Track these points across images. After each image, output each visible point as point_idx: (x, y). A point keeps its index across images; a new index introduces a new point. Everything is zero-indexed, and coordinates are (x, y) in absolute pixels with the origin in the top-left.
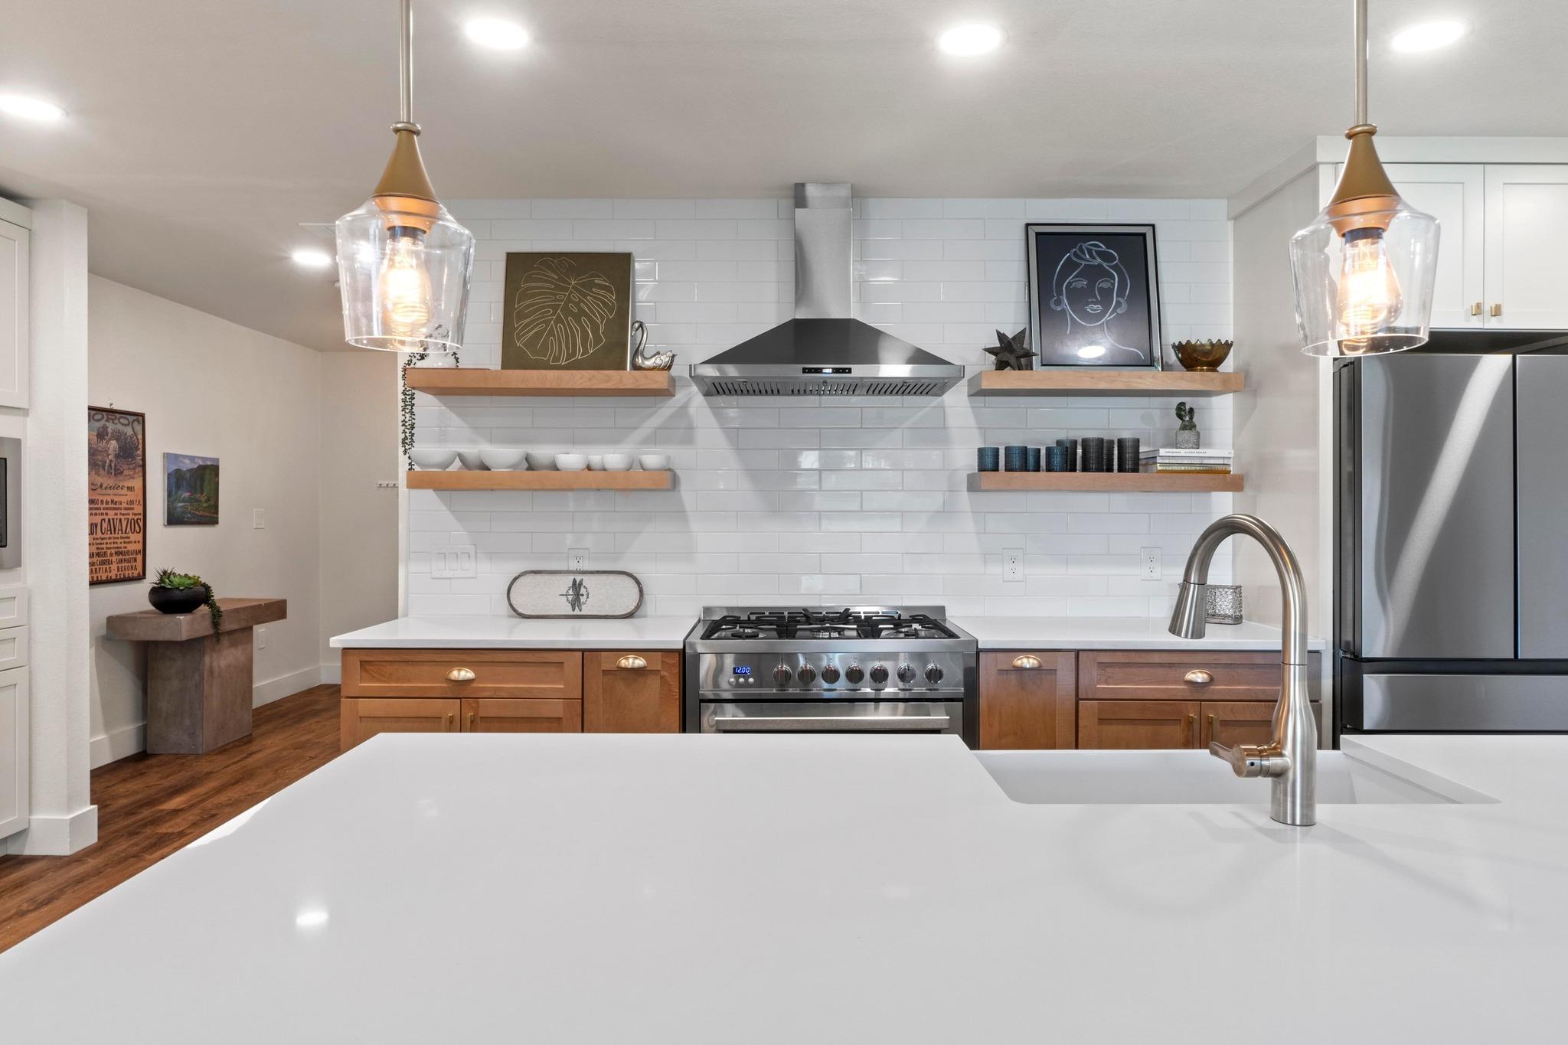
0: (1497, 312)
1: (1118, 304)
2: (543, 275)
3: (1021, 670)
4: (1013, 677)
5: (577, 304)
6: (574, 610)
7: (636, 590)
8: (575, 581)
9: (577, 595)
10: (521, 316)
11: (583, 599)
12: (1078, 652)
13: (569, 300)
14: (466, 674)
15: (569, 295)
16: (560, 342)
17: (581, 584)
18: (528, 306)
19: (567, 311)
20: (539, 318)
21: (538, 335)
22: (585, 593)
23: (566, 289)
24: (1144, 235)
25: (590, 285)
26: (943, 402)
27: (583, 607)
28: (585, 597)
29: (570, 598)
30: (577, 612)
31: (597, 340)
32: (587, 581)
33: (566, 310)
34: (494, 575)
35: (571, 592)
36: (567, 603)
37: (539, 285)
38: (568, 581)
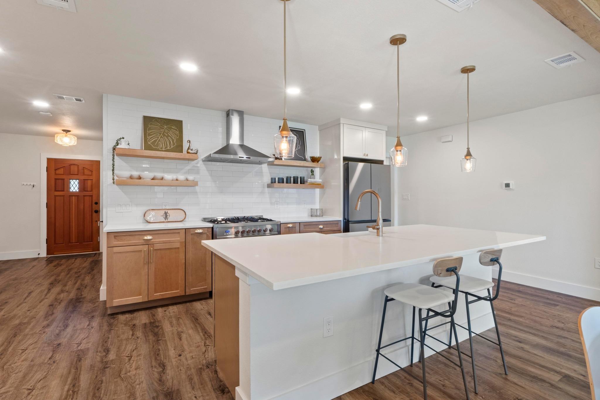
0: (367, 155)
1: (299, 147)
2: (157, 124)
3: (289, 227)
4: (287, 229)
5: (167, 133)
6: (165, 220)
7: (184, 213)
8: (165, 212)
9: (166, 216)
10: (149, 135)
11: (168, 217)
12: (300, 223)
13: (164, 132)
14: (149, 237)
15: (164, 130)
16: (162, 144)
17: (167, 212)
18: (151, 132)
20: (155, 136)
21: (156, 141)
22: (169, 215)
23: (163, 129)
24: (303, 132)
25: (171, 128)
26: (262, 166)
27: (168, 219)
28: (169, 216)
29: (164, 217)
30: (167, 221)
31: (174, 144)
32: (169, 211)
33: (163, 134)
34: (138, 211)
35: (164, 215)
36: (163, 218)
37: (157, 127)
38: (163, 212)
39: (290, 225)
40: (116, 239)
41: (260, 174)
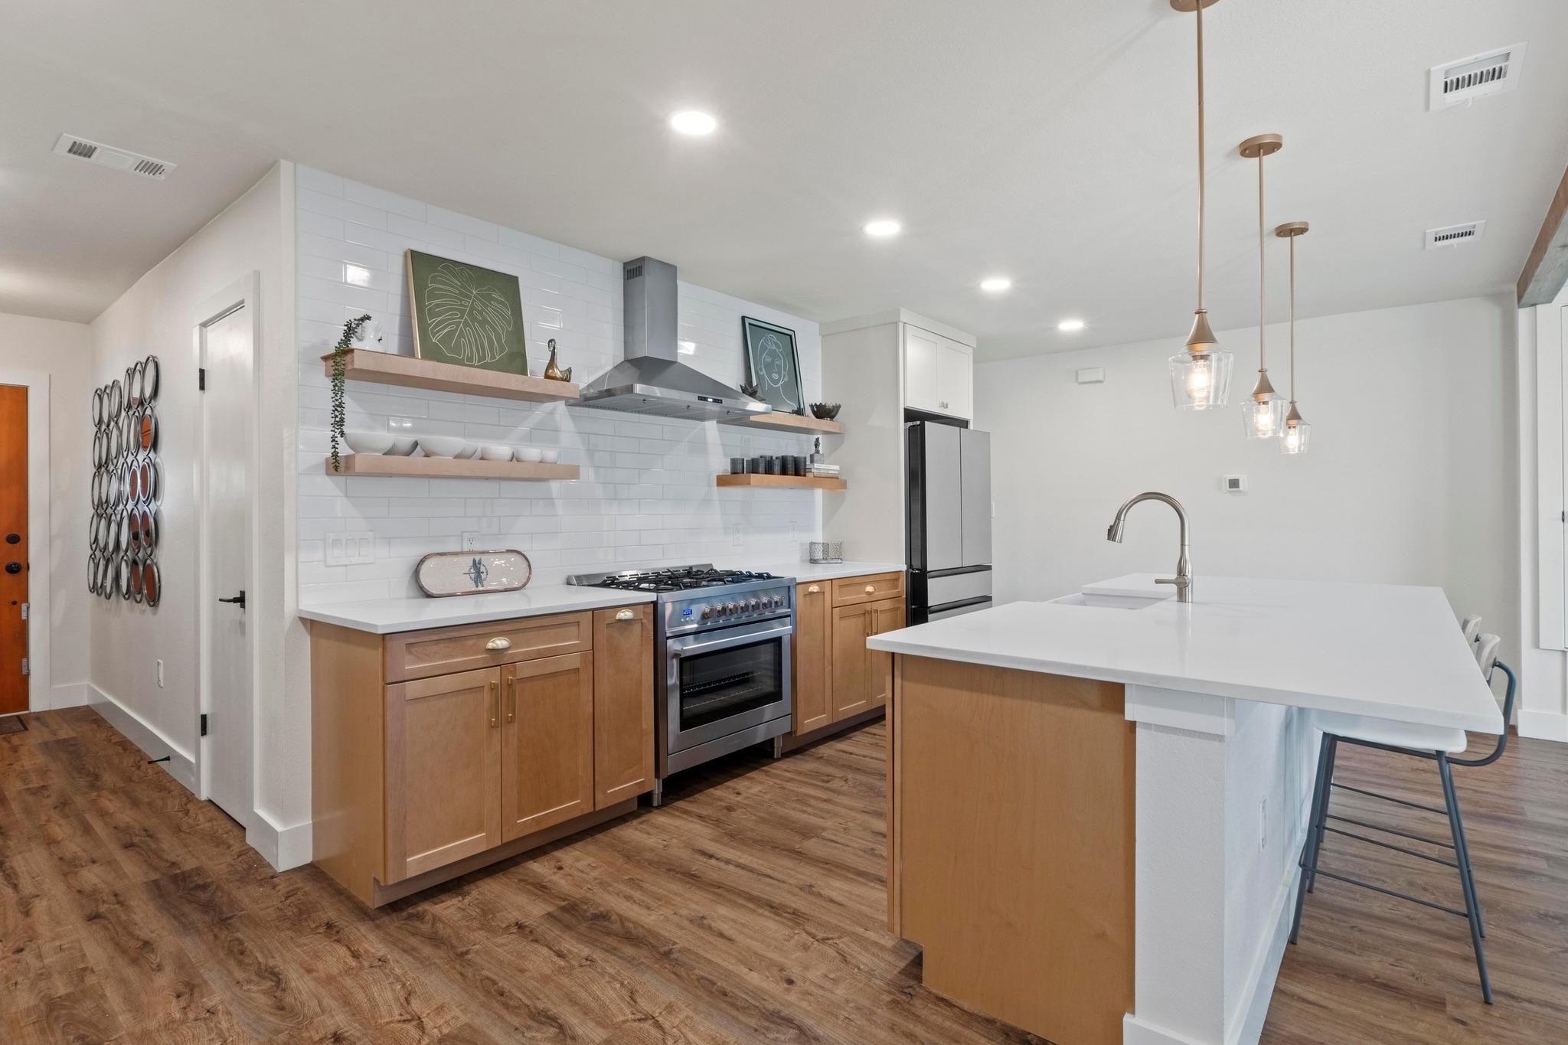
1: (784, 375)
2: (447, 279)
3: (812, 593)
4: (810, 598)
5: (480, 313)
6: (477, 587)
7: (525, 565)
8: (474, 561)
9: (478, 573)
10: (433, 315)
11: (483, 576)
13: (472, 308)
15: (473, 303)
16: (470, 344)
17: (480, 563)
18: (438, 306)
19: (474, 319)
20: (449, 319)
21: (451, 334)
22: (484, 571)
23: (470, 298)
25: (489, 298)
27: (485, 583)
28: (485, 573)
29: (473, 576)
30: (480, 588)
31: (502, 349)
32: (484, 559)
33: (471, 314)
34: (398, 558)
35: (472, 571)
36: (471, 581)
37: (451, 289)
38: (469, 560)
39: (814, 588)
40: (411, 653)
41: (699, 447)
